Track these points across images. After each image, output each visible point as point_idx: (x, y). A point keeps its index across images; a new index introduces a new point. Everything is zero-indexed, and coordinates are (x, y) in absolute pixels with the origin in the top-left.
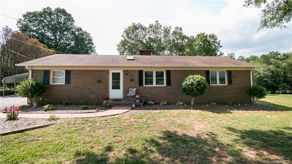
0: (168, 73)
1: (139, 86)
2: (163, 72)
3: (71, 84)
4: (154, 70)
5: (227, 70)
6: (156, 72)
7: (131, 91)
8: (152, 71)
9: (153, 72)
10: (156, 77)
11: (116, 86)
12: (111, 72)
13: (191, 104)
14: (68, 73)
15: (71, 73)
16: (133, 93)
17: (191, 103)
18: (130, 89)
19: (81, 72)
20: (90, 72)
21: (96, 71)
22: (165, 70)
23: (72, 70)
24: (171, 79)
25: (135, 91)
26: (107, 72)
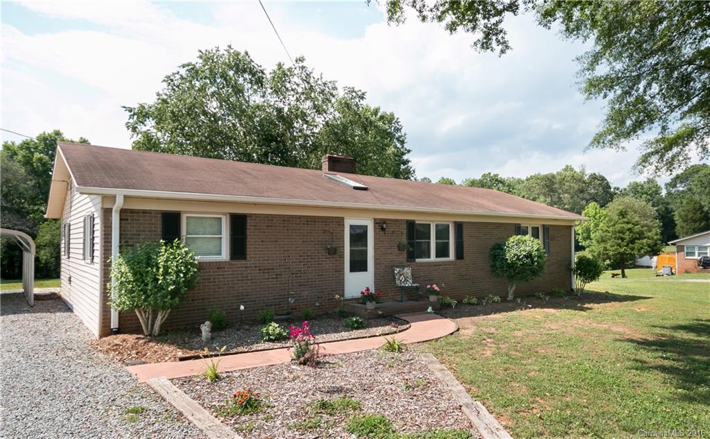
0: (459, 227)
1: (407, 261)
2: (448, 226)
3: (248, 259)
4: (433, 221)
5: (543, 225)
6: (436, 226)
7: (401, 275)
8: (429, 223)
9: (430, 225)
10: (437, 239)
11: (359, 265)
12: (349, 222)
13: (508, 299)
14: (239, 223)
15: (248, 225)
16: (406, 280)
17: (508, 297)
18: (398, 269)
19: (275, 221)
20: (298, 222)
21: (314, 220)
22: (452, 222)
23: (251, 215)
24: (464, 242)
25: (410, 274)
26: (340, 222)
